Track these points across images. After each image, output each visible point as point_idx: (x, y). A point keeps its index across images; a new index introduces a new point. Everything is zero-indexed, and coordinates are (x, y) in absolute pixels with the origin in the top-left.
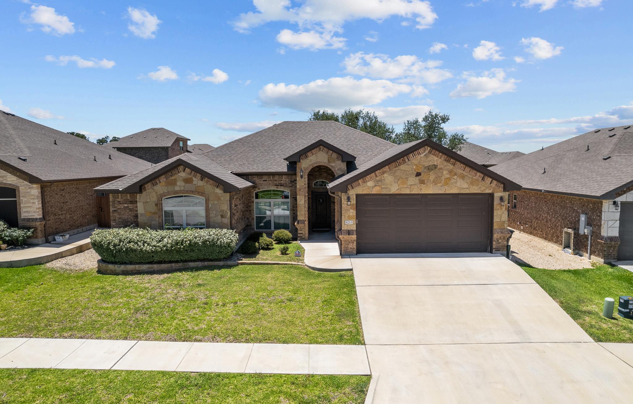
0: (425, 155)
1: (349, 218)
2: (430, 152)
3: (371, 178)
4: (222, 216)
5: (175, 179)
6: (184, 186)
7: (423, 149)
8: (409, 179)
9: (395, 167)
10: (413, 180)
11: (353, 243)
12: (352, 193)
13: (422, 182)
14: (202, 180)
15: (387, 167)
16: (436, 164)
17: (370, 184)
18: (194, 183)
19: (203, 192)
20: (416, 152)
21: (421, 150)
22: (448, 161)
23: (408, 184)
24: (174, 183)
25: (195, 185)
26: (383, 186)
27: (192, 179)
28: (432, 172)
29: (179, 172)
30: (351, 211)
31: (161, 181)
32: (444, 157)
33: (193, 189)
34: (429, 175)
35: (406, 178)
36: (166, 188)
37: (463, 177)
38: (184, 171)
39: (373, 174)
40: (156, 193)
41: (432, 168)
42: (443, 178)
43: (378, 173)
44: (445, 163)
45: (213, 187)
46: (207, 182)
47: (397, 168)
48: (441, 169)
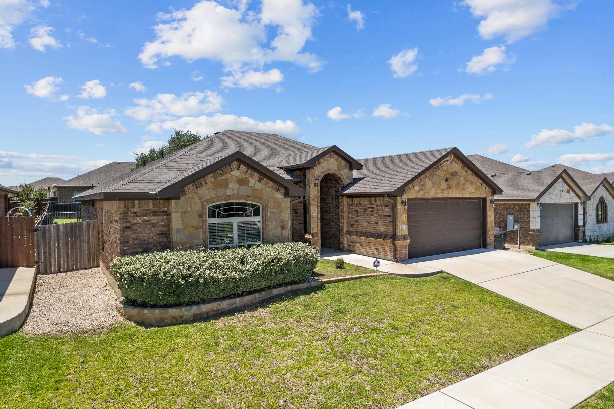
0: (450, 162)
1: (403, 223)
2: (453, 160)
3: (418, 182)
4: (283, 228)
5: (227, 180)
6: (238, 189)
7: (449, 156)
8: (442, 183)
9: (433, 173)
10: (444, 185)
11: (406, 248)
12: (405, 197)
13: (449, 187)
14: (260, 182)
15: (428, 172)
16: (456, 170)
17: (417, 188)
18: (251, 184)
19: (261, 197)
20: (445, 159)
21: (448, 158)
22: (463, 169)
23: (441, 189)
24: (225, 185)
25: (252, 187)
26: (425, 191)
27: (248, 180)
28: (454, 178)
29: (232, 170)
30: (404, 215)
31: (208, 182)
32: (461, 164)
33: (249, 193)
34: (453, 180)
35: (440, 182)
36: (214, 191)
37: (472, 183)
38: (238, 169)
39: (419, 178)
40: (200, 198)
41: (454, 174)
42: (461, 184)
43: (422, 177)
44: (462, 171)
45: (273, 191)
46: (266, 184)
47: (434, 174)
48: (460, 175)
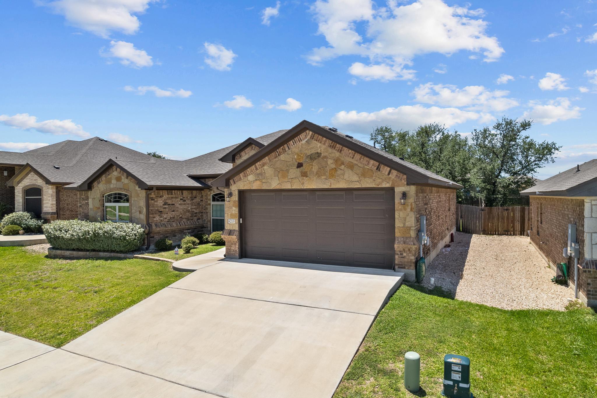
0: (306, 142)
1: (232, 216)
2: (312, 138)
3: (252, 171)
4: (140, 212)
5: (111, 178)
6: (116, 184)
7: (304, 134)
8: (291, 171)
9: (275, 158)
10: (294, 172)
11: (235, 244)
12: (235, 188)
13: (304, 175)
14: (127, 178)
15: (267, 158)
16: (319, 151)
17: (251, 178)
18: (123, 181)
19: (128, 189)
20: (296, 139)
21: (302, 136)
22: (333, 147)
23: (289, 177)
24: (109, 182)
25: (123, 182)
26: (264, 181)
27: (121, 178)
28: (315, 162)
29: (113, 172)
30: (234, 208)
31: (103, 180)
32: (329, 142)
33: (122, 187)
34: (312, 165)
35: (287, 169)
36: (105, 185)
37: (351, 167)
38: (116, 171)
39: (254, 166)
40: (100, 190)
41: (316, 156)
42: (328, 169)
43: (259, 165)
44: (330, 150)
45: (134, 185)
46: (130, 180)
47: (277, 159)
48: (325, 157)
